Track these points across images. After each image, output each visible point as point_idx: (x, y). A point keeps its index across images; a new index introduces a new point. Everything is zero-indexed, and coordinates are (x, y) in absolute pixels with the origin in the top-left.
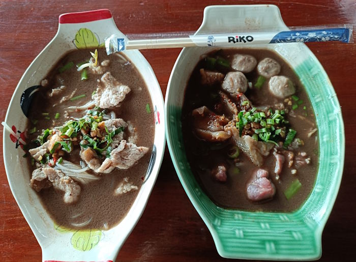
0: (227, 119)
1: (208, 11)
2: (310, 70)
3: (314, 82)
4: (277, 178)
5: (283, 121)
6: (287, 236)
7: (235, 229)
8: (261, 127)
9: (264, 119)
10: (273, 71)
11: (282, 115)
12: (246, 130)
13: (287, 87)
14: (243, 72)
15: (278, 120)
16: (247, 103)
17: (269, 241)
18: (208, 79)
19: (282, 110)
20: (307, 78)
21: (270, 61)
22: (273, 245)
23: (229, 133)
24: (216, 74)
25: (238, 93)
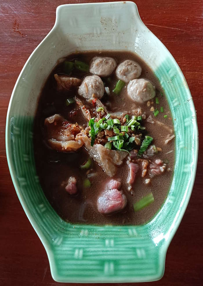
0: (81, 127)
1: (61, 10)
2: (168, 72)
3: (172, 84)
4: (129, 188)
5: (139, 127)
6: (130, 255)
7: (75, 248)
8: (114, 135)
9: (118, 126)
10: (132, 74)
11: (138, 121)
12: (99, 138)
13: (145, 91)
14: (100, 76)
15: (133, 126)
16: (101, 109)
17: (109, 261)
18: (63, 85)
19: (140, 115)
20: (166, 81)
21: (129, 63)
22: (112, 266)
23: (80, 142)
24: (71, 79)
25: (92, 99)
